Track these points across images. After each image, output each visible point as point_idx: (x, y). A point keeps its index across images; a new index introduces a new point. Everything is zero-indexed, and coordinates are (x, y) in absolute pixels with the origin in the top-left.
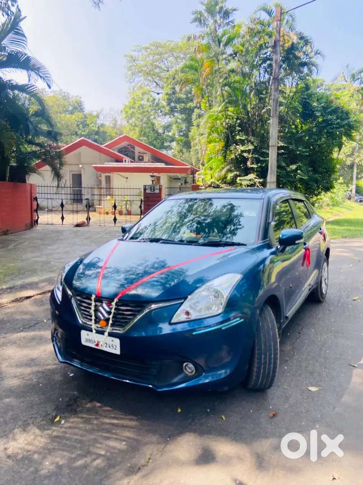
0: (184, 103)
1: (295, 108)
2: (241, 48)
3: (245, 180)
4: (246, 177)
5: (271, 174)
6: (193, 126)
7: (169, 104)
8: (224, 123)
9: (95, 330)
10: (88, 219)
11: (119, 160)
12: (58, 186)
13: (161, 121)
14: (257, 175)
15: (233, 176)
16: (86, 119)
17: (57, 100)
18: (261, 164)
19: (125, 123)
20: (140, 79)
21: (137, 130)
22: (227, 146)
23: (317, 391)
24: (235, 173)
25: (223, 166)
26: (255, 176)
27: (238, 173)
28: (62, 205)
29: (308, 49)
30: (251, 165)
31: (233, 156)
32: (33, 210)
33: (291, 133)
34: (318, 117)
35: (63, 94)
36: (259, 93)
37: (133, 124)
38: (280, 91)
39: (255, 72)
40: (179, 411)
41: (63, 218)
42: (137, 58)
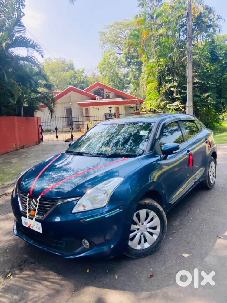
0: (136, 58)
1: (205, 56)
2: (166, 20)
3: (172, 105)
4: (173, 104)
5: (189, 100)
6: (142, 73)
7: (127, 60)
8: (157, 70)
9: (28, 216)
10: (72, 136)
11: (93, 98)
12: (52, 118)
13: (122, 71)
14: (180, 102)
15: (165, 104)
16: (76, 74)
17: (58, 64)
18: (183, 94)
19: (99, 74)
20: (109, 46)
21: (107, 78)
22: (160, 84)
23: (188, 257)
24: (166, 101)
25: (158, 97)
26: (179, 103)
27: (168, 102)
28: (56, 129)
29: (211, 16)
30: (176, 96)
31: (164, 91)
32: (39, 133)
33: (203, 72)
34: (222, 60)
35: (62, 60)
36: (180, 47)
37: (105, 75)
38: (193, 45)
39: (177, 35)
40: (88, 271)
41: (57, 137)
42: (106, 33)
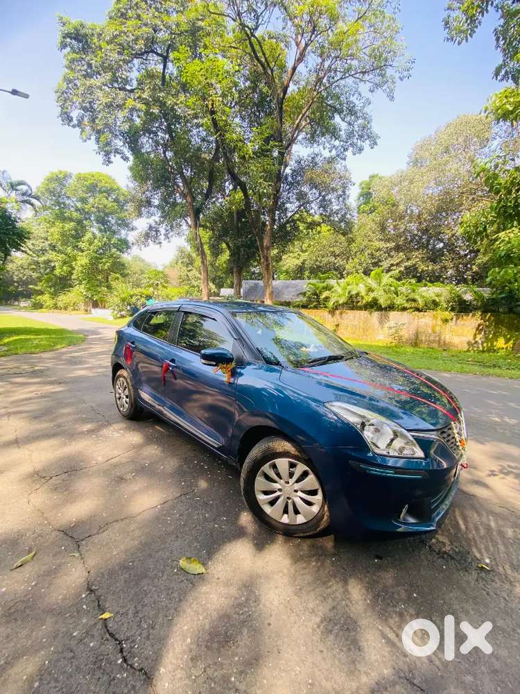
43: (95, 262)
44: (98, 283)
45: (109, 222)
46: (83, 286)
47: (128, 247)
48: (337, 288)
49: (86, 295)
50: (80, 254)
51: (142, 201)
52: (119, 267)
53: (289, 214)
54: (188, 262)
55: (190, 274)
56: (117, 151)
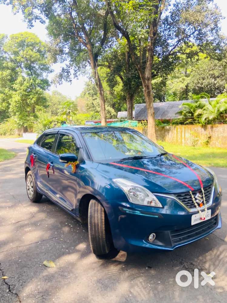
43: (25, 98)
44: (27, 114)
45: (34, 67)
46: (17, 116)
47: (49, 85)
48: (208, 106)
49: (19, 123)
50: (14, 93)
51: (56, 51)
52: (42, 101)
53: (170, 49)
54: (93, 93)
55: (95, 102)
56: (37, 18)
